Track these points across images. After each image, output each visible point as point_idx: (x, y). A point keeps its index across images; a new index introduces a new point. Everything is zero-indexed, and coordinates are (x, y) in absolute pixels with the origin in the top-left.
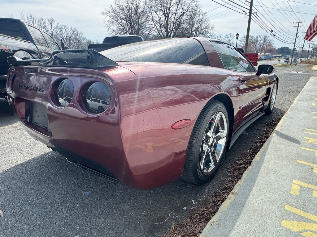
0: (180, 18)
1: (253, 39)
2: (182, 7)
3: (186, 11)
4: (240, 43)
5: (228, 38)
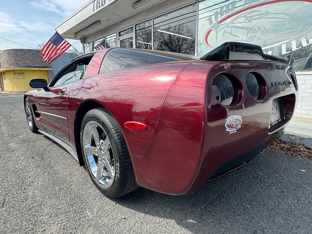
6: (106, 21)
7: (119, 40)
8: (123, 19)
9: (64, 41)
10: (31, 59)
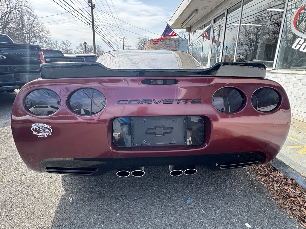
0: (5, 15)
1: (88, 48)
2: (7, 4)
3: (13, 9)
4: (78, 50)
5: (65, 44)
6: (202, 9)
7: (213, 27)
8: (218, 4)
9: (172, 32)
10: (164, 46)
